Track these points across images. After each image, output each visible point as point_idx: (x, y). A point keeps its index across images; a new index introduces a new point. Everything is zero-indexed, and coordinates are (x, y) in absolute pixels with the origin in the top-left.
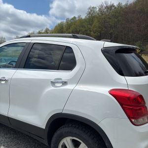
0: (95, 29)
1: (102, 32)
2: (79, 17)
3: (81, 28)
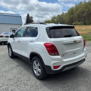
2: (84, 1)
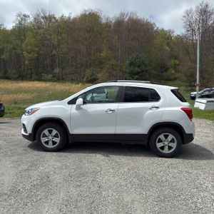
0: (29, 47)
1: (41, 52)
3: (6, 45)
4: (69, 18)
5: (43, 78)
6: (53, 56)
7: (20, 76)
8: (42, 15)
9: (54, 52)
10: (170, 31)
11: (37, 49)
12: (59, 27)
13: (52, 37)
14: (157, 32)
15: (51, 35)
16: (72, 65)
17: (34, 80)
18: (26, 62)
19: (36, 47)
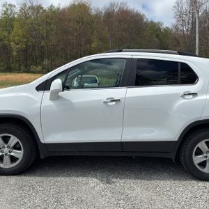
1: (29, 44)
4: (58, 9)
5: (32, 70)
6: (42, 47)
7: (8, 68)
8: (30, 5)
9: (43, 43)
10: (159, 23)
11: (25, 40)
12: (47, 17)
13: (41, 28)
14: (146, 23)
15: (39, 26)
16: (62, 57)
17: (22, 73)
18: (14, 53)
19: (24, 38)
